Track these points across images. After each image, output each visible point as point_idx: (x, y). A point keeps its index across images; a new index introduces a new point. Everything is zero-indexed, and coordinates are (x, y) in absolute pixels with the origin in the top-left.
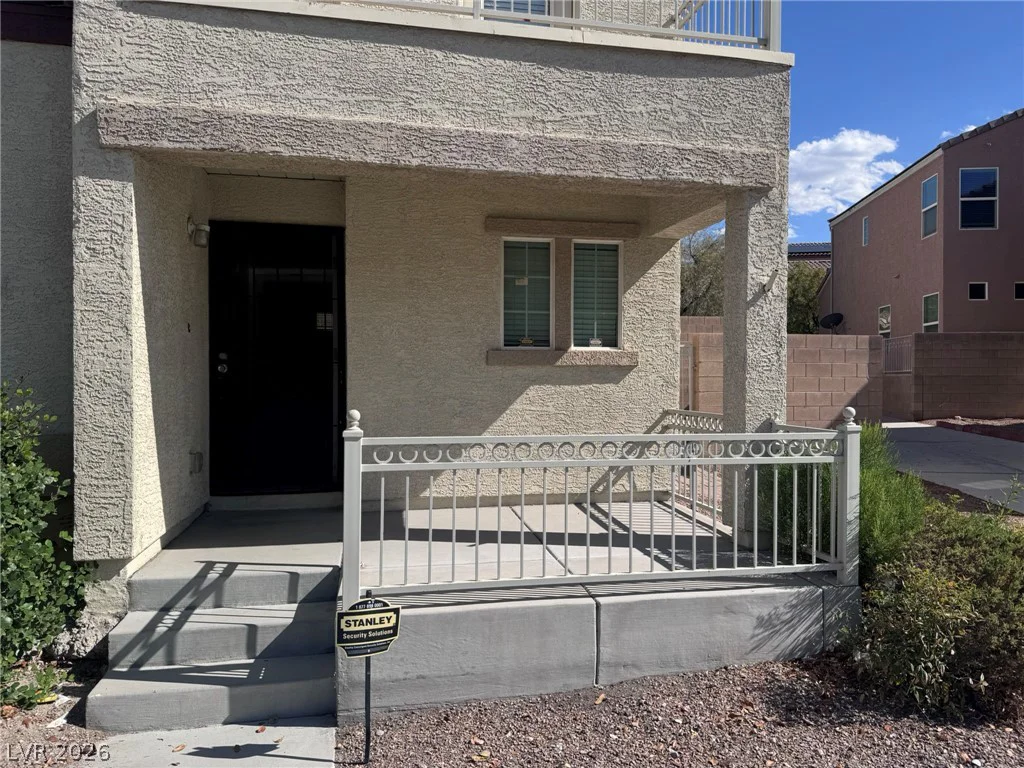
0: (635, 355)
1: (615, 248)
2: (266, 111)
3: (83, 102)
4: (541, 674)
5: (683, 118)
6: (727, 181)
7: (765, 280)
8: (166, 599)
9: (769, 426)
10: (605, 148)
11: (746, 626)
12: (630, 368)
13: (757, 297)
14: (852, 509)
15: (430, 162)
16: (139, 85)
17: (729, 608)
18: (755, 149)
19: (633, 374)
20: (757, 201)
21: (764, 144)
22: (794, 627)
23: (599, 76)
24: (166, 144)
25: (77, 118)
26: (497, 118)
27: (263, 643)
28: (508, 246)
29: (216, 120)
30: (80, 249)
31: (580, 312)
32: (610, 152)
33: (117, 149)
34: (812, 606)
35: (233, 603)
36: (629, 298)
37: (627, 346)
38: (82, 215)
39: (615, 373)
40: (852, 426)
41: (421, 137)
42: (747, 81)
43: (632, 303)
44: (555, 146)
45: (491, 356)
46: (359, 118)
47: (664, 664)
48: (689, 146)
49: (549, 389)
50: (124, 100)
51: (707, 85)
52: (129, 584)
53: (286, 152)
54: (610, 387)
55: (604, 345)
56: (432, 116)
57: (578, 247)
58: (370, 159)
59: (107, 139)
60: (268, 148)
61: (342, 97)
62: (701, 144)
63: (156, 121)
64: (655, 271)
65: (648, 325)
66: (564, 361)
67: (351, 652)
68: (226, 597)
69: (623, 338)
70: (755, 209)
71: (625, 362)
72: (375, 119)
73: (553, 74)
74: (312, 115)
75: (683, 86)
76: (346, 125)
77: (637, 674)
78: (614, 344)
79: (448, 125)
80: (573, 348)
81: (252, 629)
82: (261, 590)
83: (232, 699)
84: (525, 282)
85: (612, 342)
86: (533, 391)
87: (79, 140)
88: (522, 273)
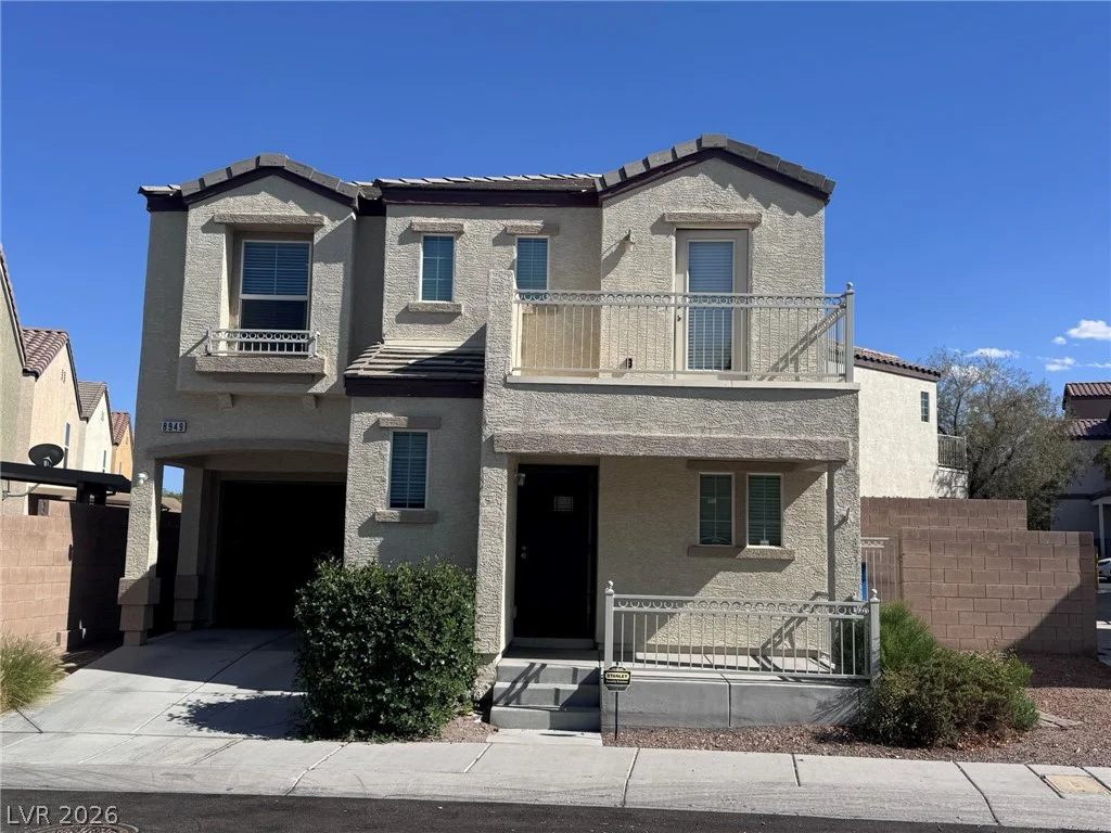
0: (791, 552)
1: (778, 478)
2: (568, 432)
3: (487, 432)
4: (700, 718)
5: (792, 422)
6: (817, 458)
7: (844, 513)
8: (515, 677)
9: (850, 599)
10: (744, 442)
11: (812, 705)
12: (789, 562)
13: (841, 523)
14: (875, 645)
15: (649, 453)
16: (512, 422)
17: (803, 694)
18: (837, 438)
19: (792, 566)
20: (839, 467)
21: (842, 435)
22: (840, 710)
23: (741, 403)
24: (523, 451)
25: (484, 440)
26: (684, 428)
27: (563, 698)
28: (702, 477)
29: (547, 438)
30: (483, 501)
31: (754, 522)
32: (748, 444)
33: (501, 453)
34: (852, 698)
35: (546, 681)
36: (789, 513)
37: (787, 545)
38: (484, 484)
39: (779, 564)
40: (875, 599)
41: (646, 441)
42: (831, 400)
43: (790, 516)
44: (716, 442)
45: (692, 550)
46: (614, 433)
47: (767, 720)
48: (796, 438)
49: (732, 574)
50: (505, 429)
51: (806, 404)
52: (497, 668)
53: (578, 452)
54: (775, 575)
55: (771, 544)
56: (649, 429)
57: (750, 477)
58: (619, 453)
59: (497, 450)
60: (570, 451)
61: (605, 422)
62: (802, 437)
63: (518, 440)
64: (807, 494)
65: (802, 531)
66: (742, 555)
67: (609, 688)
68: (541, 679)
69: (784, 540)
70: (838, 472)
71: (785, 557)
72: (623, 433)
73: (715, 404)
74: (591, 432)
75: (791, 406)
76: (607, 437)
77: (751, 724)
78: (778, 544)
79: (658, 434)
80: (748, 546)
81: (557, 691)
82: (559, 675)
83: (552, 718)
84: (714, 501)
85: (776, 540)
86: (721, 576)
87: (484, 450)
88: (713, 495)
